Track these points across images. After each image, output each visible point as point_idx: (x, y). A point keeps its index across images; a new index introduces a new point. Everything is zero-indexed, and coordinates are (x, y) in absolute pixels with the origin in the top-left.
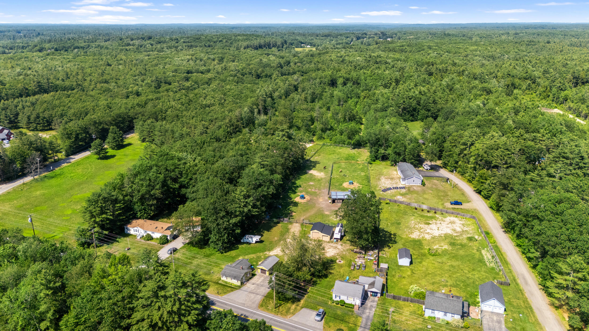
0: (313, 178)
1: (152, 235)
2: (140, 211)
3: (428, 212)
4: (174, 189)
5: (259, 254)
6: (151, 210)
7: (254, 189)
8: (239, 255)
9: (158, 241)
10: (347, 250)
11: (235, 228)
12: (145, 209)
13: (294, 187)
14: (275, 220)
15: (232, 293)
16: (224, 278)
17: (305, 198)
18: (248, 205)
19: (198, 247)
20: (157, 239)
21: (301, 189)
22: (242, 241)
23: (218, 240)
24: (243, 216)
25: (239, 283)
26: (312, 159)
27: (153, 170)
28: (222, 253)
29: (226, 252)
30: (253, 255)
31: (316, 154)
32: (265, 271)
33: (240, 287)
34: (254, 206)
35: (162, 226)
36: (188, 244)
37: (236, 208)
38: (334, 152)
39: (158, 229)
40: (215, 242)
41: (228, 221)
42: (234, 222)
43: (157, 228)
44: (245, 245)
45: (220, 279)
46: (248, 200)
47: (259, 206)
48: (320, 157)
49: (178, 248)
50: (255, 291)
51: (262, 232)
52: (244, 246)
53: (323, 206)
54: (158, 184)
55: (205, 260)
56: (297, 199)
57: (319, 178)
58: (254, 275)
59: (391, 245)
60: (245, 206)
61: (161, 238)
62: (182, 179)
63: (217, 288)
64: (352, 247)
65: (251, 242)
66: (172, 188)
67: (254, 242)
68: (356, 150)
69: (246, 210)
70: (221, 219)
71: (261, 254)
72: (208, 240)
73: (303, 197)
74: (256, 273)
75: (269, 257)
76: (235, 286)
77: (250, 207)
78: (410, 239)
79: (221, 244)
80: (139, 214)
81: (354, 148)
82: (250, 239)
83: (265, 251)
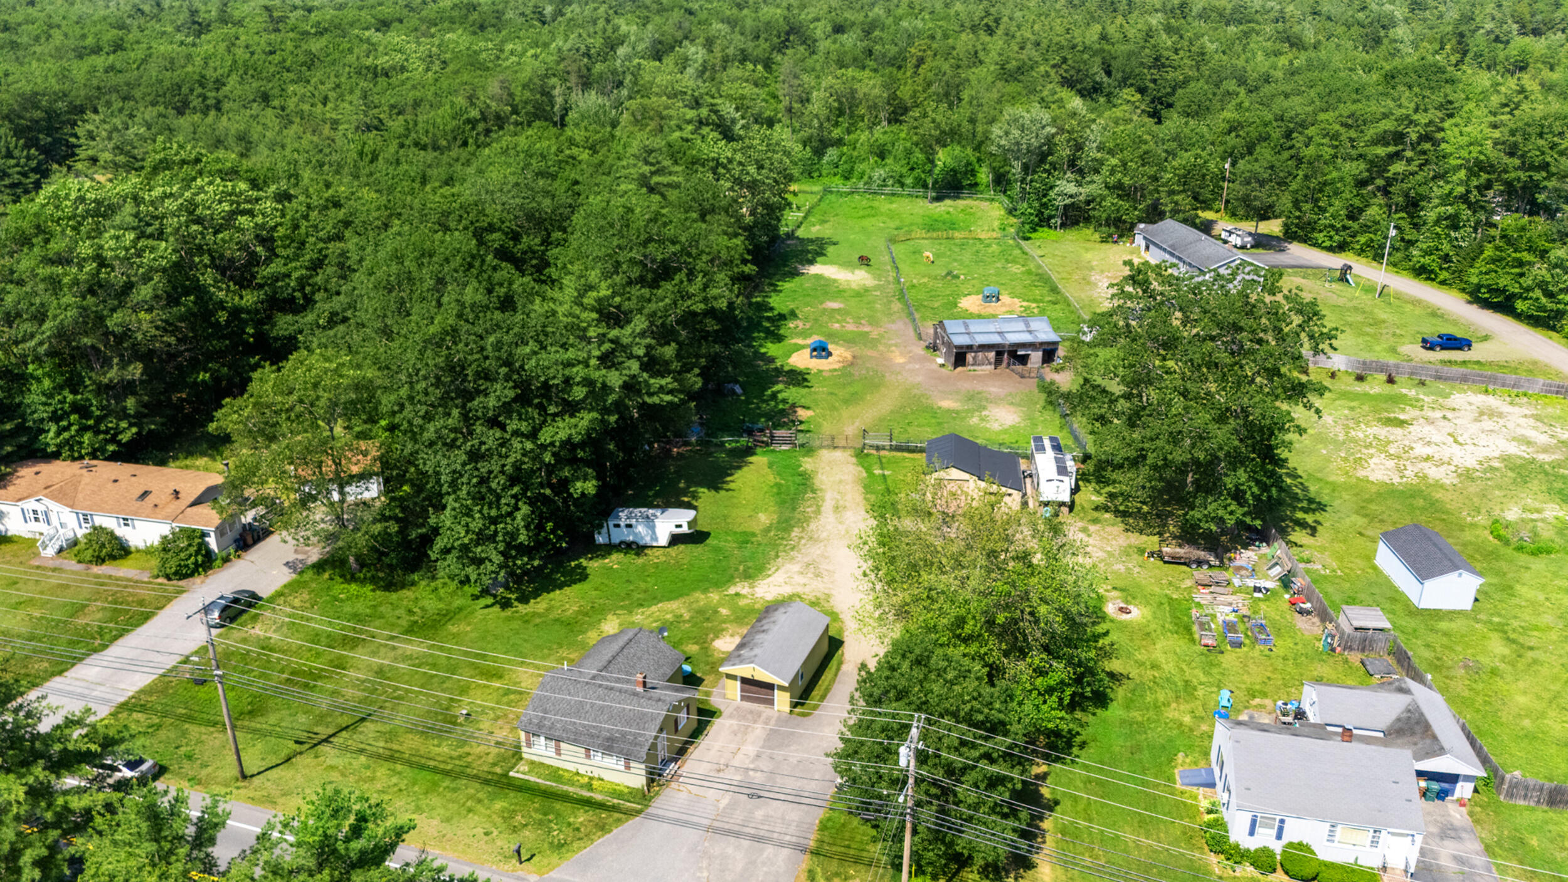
0: (827, 288)
1: (121, 532)
2: (55, 418)
3: (1360, 378)
4: (235, 312)
5: (701, 599)
6: (123, 415)
7: (641, 281)
8: (594, 613)
9: (155, 562)
10: (1126, 552)
11: (566, 473)
12: (82, 410)
13: (768, 319)
14: (730, 442)
15: (603, 844)
16: (540, 750)
17: (830, 354)
18: (620, 357)
19: (374, 580)
20: (149, 552)
21: (800, 323)
22: (600, 539)
23: (482, 538)
24: (606, 411)
25: (636, 778)
26: (801, 233)
27: (118, 219)
28: (505, 604)
29: (524, 599)
30: (674, 605)
31: (812, 219)
32: (770, 687)
33: (644, 797)
34: (651, 364)
35: (173, 486)
36: (319, 567)
37: (569, 364)
38: (873, 212)
39: (150, 500)
40: (465, 548)
41: (533, 435)
42: (562, 435)
43: (145, 494)
44: (615, 556)
45: (517, 755)
46: (624, 334)
47: (676, 365)
48: (827, 226)
49: (265, 592)
50: (738, 816)
51: (685, 492)
52: (615, 560)
53: (919, 379)
54: (146, 279)
55: (416, 647)
56: (800, 360)
57: (854, 286)
58: (706, 715)
59: (1310, 519)
60: (606, 360)
61: (166, 546)
62: (276, 267)
63: (508, 816)
64: (1136, 539)
65: (647, 540)
66: (221, 305)
67: (663, 540)
68: (948, 202)
69: (615, 379)
70: (494, 423)
71: (714, 596)
72: (427, 540)
73: (821, 351)
74: (715, 701)
75: (771, 608)
76: (620, 795)
77: (634, 366)
78: (1374, 489)
79: (497, 559)
80: (51, 438)
81: (938, 199)
82: (641, 529)
83: (730, 580)
